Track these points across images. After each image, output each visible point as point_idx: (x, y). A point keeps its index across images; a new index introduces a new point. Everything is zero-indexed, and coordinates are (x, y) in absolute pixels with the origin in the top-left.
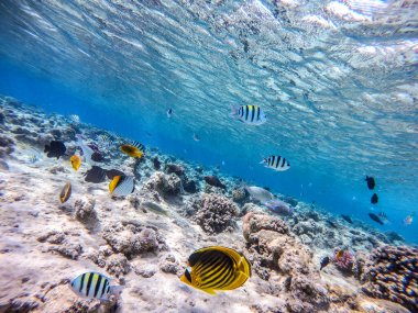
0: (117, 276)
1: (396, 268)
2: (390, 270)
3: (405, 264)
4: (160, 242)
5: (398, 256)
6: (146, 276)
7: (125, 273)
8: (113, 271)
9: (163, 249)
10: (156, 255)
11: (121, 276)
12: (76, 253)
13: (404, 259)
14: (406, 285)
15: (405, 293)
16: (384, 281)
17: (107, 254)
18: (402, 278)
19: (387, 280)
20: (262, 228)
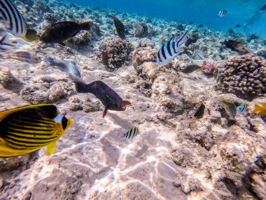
2: (233, 73)
14: (239, 81)
16: (228, 81)
20: (145, 61)
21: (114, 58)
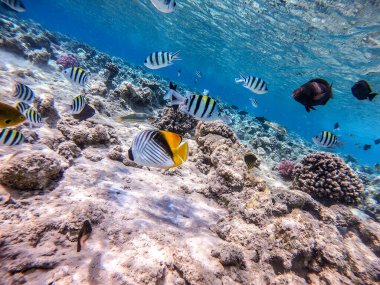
0: (67, 158)
1: (314, 169)
3: (321, 165)
4: (112, 137)
5: (319, 158)
6: (93, 160)
7: (75, 157)
8: (64, 154)
9: (114, 143)
10: (107, 147)
11: (71, 158)
12: (31, 138)
13: (322, 161)
15: (314, 185)
17: (60, 141)
18: (316, 175)
19: (304, 178)
21: (174, 124)
